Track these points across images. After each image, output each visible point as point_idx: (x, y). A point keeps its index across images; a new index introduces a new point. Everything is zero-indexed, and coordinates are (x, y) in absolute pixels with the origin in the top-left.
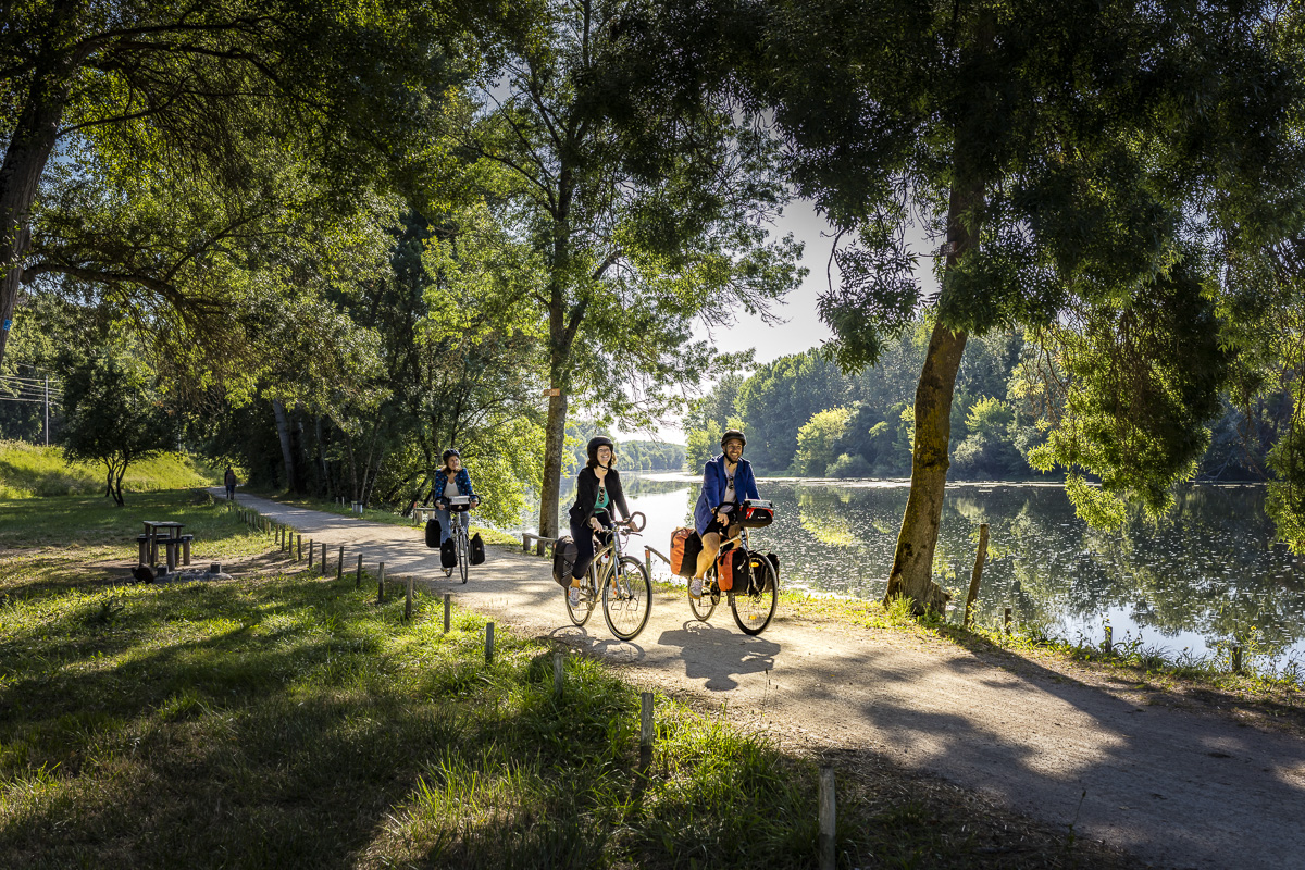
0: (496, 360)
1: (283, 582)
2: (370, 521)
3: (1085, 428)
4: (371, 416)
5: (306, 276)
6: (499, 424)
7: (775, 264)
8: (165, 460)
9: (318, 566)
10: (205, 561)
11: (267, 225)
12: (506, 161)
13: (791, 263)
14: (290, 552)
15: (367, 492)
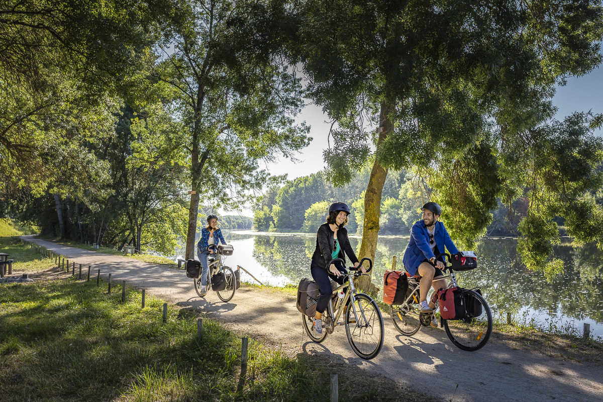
0: (165, 177)
1: (60, 283)
2: (102, 253)
4: (103, 202)
5: (73, 135)
6: (166, 207)
7: (297, 135)
9: (77, 275)
10: (19, 272)
11: (54, 109)
12: (171, 83)
13: (304, 135)
14: (63, 268)
15: (101, 238)
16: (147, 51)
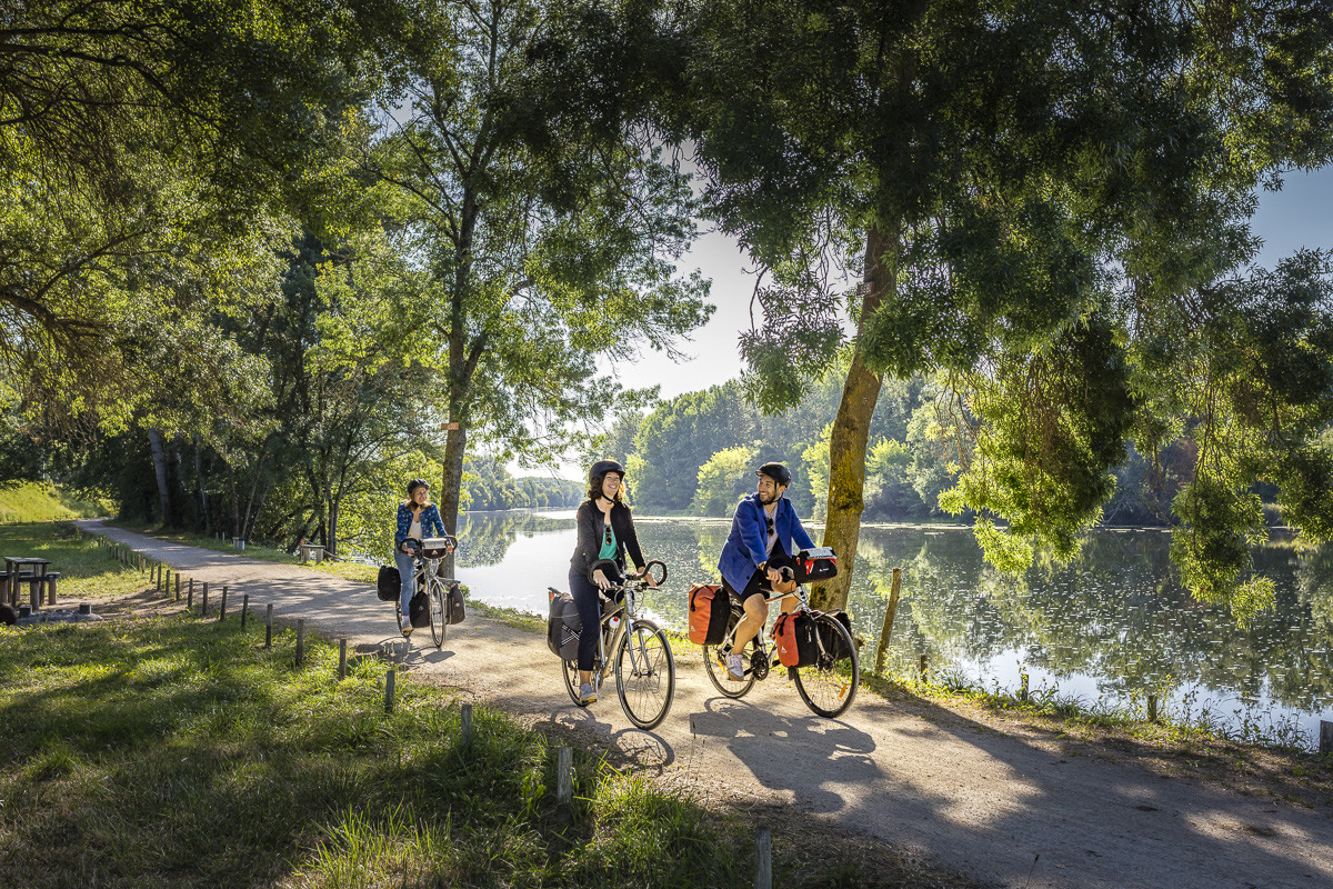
0: (390, 391)
1: (160, 623)
2: (252, 558)
3: (994, 472)
4: (254, 447)
5: (189, 299)
6: (392, 458)
7: (681, 300)
8: (28, 490)
9: (197, 606)
10: (73, 601)
11: (149, 243)
12: (405, 185)
13: (698, 299)
14: (167, 591)
15: (250, 526)
16: (352, 114)
